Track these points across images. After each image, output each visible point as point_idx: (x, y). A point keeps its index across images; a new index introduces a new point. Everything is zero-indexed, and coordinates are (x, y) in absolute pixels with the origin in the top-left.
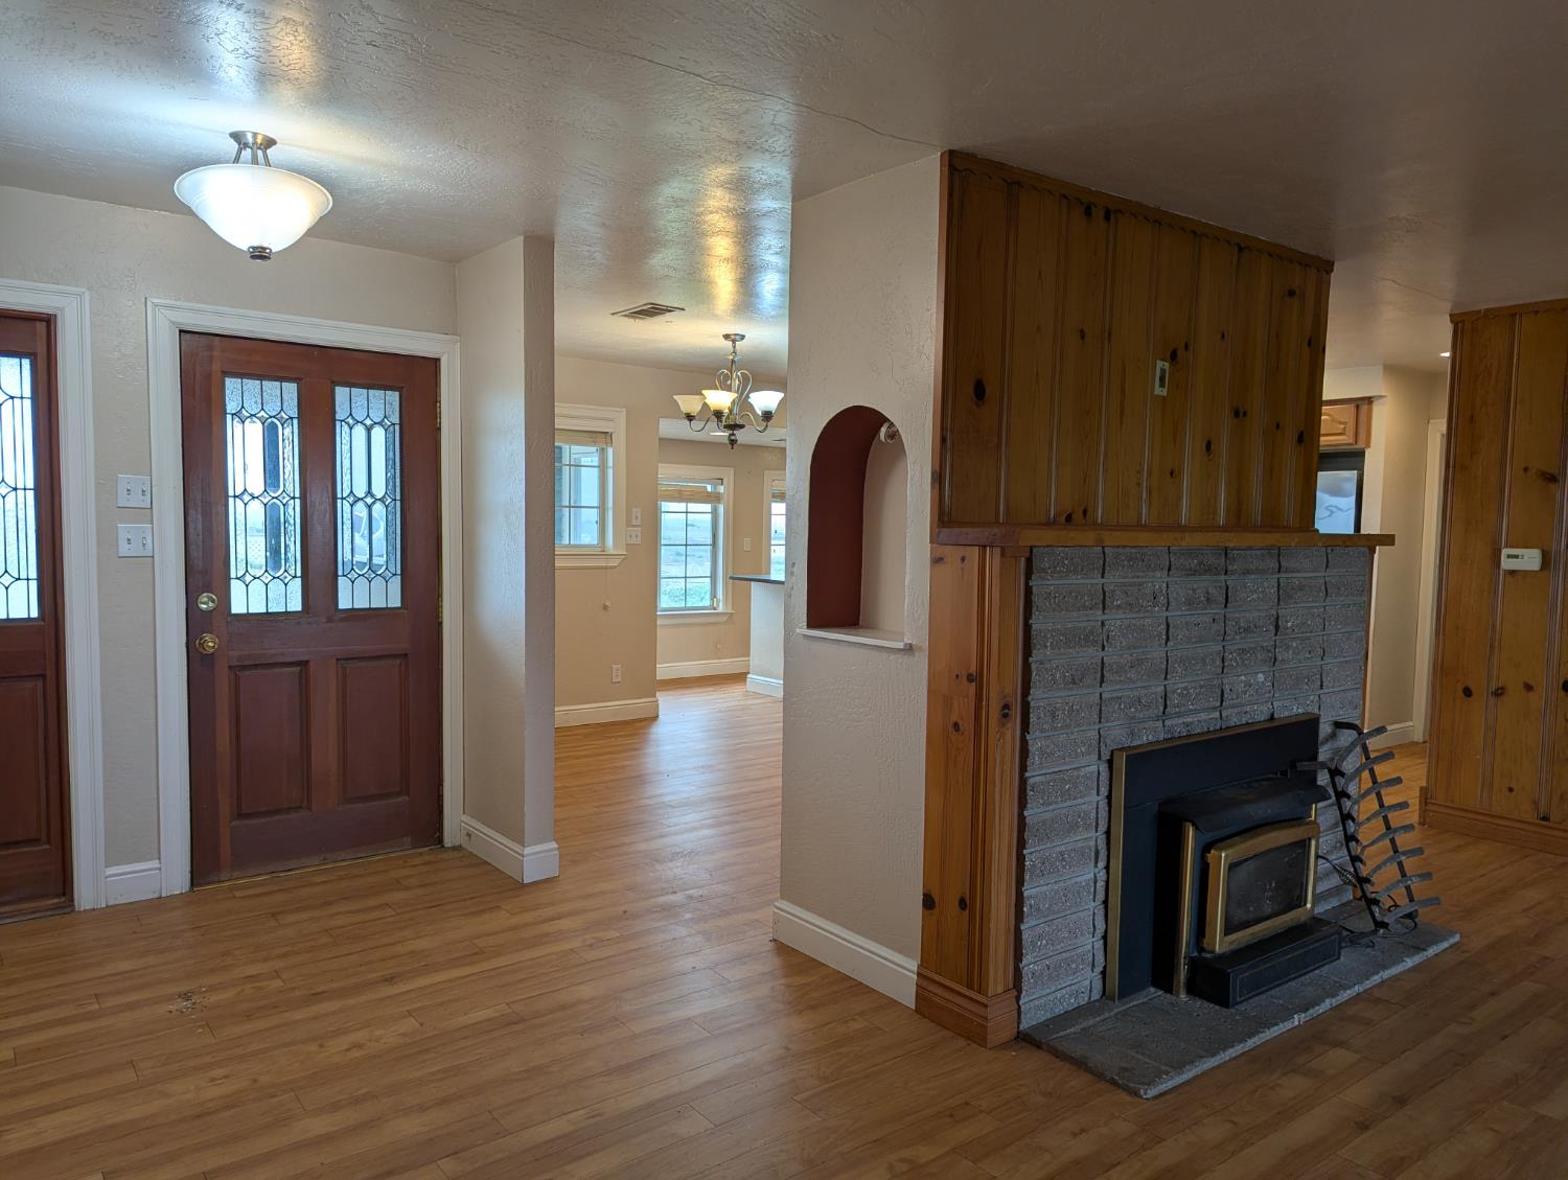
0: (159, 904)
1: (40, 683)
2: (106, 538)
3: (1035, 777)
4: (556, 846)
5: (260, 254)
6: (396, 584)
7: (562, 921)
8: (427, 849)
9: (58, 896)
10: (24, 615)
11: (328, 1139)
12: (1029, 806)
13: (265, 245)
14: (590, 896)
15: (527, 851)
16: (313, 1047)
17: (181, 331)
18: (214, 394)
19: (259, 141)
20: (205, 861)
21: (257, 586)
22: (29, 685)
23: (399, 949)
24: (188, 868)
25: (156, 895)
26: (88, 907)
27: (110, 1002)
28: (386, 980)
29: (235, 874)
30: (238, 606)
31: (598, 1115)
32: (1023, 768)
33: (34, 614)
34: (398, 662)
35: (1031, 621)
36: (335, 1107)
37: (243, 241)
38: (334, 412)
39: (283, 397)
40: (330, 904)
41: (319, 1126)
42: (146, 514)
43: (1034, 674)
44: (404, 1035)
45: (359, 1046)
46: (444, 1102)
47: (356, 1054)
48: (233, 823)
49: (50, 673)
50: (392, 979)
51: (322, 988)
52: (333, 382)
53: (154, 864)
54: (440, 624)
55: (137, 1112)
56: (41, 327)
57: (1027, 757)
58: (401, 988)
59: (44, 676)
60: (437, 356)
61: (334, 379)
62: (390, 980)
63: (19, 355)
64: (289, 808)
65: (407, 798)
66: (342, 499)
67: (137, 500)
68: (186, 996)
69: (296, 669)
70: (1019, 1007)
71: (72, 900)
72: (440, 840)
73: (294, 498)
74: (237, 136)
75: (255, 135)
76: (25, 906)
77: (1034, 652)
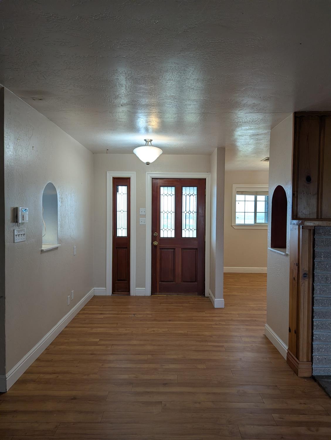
0: (144, 297)
1: (126, 249)
2: (138, 221)
3: (317, 296)
4: (224, 300)
5: (148, 164)
6: (195, 232)
7: (215, 318)
8: (201, 296)
9: (128, 292)
10: (125, 236)
11: (135, 345)
12: (314, 305)
13: (149, 162)
14: (228, 314)
15: (216, 300)
16: (146, 329)
17: (152, 178)
18: (158, 190)
19: (149, 140)
20: (154, 290)
21: (165, 231)
22: (125, 249)
23: (177, 315)
24: (151, 291)
25: (144, 295)
26: (133, 295)
27: (123, 313)
28: (169, 320)
29: (160, 294)
30: (162, 236)
31: (185, 358)
32: (313, 294)
33: (126, 236)
34: (195, 250)
35: (315, 249)
36: (141, 340)
37: (145, 161)
38: (182, 193)
39: (171, 191)
40: (172, 303)
41: (135, 342)
42: (144, 216)
43: (316, 265)
44: (163, 331)
45: (154, 331)
46: (159, 345)
47: (152, 332)
48: (160, 283)
49: (128, 248)
50: (170, 320)
51: (157, 319)
52: (182, 186)
53: (144, 289)
54: (205, 242)
55: (112, 331)
56: (128, 180)
57: (314, 290)
58: (171, 322)
59: (127, 248)
60: (205, 178)
61: (182, 185)
62: (170, 321)
63: (125, 186)
64: (171, 281)
65: (197, 283)
66: (184, 212)
67: (143, 213)
68: (134, 314)
69: (173, 250)
70: (312, 368)
71: (130, 293)
72: (204, 295)
73: (173, 212)
74: (145, 140)
75: (148, 140)
76: (122, 293)
77: (315, 258)
